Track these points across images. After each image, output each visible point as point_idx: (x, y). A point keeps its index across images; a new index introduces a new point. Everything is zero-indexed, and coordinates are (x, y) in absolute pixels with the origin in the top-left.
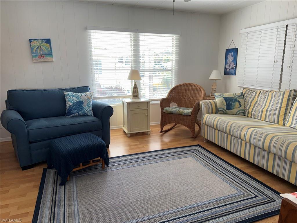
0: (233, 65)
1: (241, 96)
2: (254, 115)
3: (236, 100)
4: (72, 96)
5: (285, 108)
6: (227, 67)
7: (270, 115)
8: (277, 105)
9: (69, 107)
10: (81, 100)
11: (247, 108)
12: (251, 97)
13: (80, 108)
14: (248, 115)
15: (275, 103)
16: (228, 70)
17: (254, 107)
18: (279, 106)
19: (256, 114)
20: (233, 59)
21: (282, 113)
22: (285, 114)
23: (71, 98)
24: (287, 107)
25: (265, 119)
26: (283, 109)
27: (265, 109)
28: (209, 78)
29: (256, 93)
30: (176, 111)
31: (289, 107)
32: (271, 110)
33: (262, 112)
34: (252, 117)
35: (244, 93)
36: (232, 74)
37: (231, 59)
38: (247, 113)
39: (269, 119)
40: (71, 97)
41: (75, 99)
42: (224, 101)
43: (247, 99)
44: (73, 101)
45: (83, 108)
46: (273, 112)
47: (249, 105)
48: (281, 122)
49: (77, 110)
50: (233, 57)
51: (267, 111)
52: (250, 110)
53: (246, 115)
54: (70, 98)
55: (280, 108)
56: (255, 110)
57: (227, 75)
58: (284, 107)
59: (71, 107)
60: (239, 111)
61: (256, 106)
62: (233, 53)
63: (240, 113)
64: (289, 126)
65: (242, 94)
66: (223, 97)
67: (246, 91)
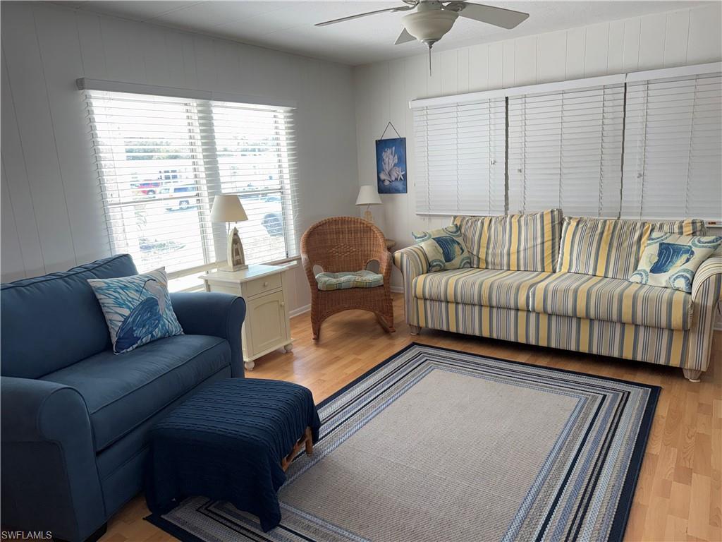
0: (397, 173)
1: (457, 231)
2: (493, 264)
3: (453, 241)
4: (121, 288)
5: (550, 242)
6: (383, 176)
7: (525, 258)
8: (535, 238)
9: (124, 322)
10: (150, 295)
11: (475, 253)
12: (475, 230)
13: (155, 318)
14: (478, 264)
15: (530, 236)
16: (387, 183)
17: (488, 248)
18: (539, 241)
19: (497, 260)
20: (396, 161)
21: (548, 252)
22: (553, 252)
23: (123, 295)
24: (553, 239)
25: (518, 266)
26: (548, 245)
27: (514, 249)
28: (357, 203)
29: (482, 223)
30: (349, 281)
31: (557, 240)
32: (525, 250)
33: (509, 254)
34: (490, 267)
35: (458, 225)
36: (398, 191)
37: (391, 162)
38: (475, 262)
39: (526, 265)
40: (120, 291)
41: (134, 295)
42: (437, 245)
43: (469, 234)
44: (130, 302)
45: (159, 318)
46: (530, 252)
47: (476, 247)
48: (549, 268)
49: (147, 327)
50: (396, 157)
51: (518, 252)
52: (482, 256)
53: (475, 266)
54: (117, 295)
55: (543, 243)
56: (494, 255)
57: (386, 193)
58: (549, 240)
59: (130, 320)
60: (463, 260)
61: (491, 246)
62: (394, 148)
63: (465, 264)
64: (567, 271)
65: (458, 228)
66: (434, 239)
67: (461, 222)
